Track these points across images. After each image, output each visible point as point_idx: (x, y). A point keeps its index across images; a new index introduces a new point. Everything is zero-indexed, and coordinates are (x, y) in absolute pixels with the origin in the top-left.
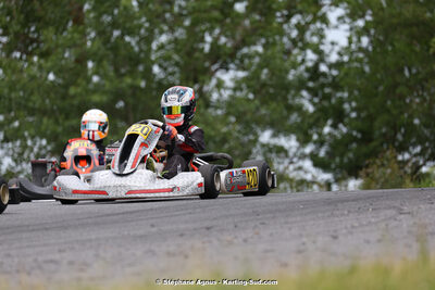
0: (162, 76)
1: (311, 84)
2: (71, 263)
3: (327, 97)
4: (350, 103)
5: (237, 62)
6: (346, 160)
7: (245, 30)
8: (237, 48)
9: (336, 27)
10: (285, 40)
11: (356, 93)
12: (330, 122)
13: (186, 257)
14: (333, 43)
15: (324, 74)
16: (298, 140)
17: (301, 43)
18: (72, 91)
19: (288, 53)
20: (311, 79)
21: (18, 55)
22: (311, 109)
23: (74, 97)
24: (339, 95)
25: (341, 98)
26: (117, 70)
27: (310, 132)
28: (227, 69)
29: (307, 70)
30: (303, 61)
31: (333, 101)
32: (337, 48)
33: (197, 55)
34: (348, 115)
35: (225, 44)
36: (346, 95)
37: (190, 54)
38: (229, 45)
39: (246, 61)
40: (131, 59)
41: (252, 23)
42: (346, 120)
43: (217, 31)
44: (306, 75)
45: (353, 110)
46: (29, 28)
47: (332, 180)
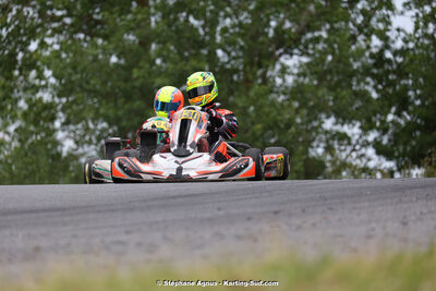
0: (226, 59)
1: (375, 71)
2: (139, 245)
3: (392, 84)
4: (415, 91)
5: (301, 47)
6: (408, 149)
7: (311, 15)
8: (302, 33)
9: (402, 13)
10: (351, 25)
11: (421, 80)
12: (393, 109)
13: (255, 240)
14: (398, 30)
15: (389, 61)
16: (361, 127)
17: (366, 30)
18: (136, 73)
19: (353, 39)
20: (375, 65)
21: (82, 36)
22: (374, 95)
23: (137, 79)
24: (403, 82)
25: (406, 85)
26: (180, 53)
27: (373, 119)
28: (291, 55)
29: (372, 56)
30: (368, 47)
31: (398, 87)
32: (402, 34)
33: (261, 39)
34: (413, 103)
35: (290, 29)
36: (410, 82)
37: (254, 38)
38: (293, 30)
39: (311, 46)
40: (195, 41)
41: (317, 8)
42: (411, 108)
43: (282, 16)
44: (370, 61)
45: (417, 97)
46: (94, 9)
47: (395, 169)
